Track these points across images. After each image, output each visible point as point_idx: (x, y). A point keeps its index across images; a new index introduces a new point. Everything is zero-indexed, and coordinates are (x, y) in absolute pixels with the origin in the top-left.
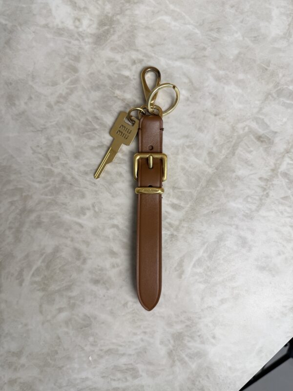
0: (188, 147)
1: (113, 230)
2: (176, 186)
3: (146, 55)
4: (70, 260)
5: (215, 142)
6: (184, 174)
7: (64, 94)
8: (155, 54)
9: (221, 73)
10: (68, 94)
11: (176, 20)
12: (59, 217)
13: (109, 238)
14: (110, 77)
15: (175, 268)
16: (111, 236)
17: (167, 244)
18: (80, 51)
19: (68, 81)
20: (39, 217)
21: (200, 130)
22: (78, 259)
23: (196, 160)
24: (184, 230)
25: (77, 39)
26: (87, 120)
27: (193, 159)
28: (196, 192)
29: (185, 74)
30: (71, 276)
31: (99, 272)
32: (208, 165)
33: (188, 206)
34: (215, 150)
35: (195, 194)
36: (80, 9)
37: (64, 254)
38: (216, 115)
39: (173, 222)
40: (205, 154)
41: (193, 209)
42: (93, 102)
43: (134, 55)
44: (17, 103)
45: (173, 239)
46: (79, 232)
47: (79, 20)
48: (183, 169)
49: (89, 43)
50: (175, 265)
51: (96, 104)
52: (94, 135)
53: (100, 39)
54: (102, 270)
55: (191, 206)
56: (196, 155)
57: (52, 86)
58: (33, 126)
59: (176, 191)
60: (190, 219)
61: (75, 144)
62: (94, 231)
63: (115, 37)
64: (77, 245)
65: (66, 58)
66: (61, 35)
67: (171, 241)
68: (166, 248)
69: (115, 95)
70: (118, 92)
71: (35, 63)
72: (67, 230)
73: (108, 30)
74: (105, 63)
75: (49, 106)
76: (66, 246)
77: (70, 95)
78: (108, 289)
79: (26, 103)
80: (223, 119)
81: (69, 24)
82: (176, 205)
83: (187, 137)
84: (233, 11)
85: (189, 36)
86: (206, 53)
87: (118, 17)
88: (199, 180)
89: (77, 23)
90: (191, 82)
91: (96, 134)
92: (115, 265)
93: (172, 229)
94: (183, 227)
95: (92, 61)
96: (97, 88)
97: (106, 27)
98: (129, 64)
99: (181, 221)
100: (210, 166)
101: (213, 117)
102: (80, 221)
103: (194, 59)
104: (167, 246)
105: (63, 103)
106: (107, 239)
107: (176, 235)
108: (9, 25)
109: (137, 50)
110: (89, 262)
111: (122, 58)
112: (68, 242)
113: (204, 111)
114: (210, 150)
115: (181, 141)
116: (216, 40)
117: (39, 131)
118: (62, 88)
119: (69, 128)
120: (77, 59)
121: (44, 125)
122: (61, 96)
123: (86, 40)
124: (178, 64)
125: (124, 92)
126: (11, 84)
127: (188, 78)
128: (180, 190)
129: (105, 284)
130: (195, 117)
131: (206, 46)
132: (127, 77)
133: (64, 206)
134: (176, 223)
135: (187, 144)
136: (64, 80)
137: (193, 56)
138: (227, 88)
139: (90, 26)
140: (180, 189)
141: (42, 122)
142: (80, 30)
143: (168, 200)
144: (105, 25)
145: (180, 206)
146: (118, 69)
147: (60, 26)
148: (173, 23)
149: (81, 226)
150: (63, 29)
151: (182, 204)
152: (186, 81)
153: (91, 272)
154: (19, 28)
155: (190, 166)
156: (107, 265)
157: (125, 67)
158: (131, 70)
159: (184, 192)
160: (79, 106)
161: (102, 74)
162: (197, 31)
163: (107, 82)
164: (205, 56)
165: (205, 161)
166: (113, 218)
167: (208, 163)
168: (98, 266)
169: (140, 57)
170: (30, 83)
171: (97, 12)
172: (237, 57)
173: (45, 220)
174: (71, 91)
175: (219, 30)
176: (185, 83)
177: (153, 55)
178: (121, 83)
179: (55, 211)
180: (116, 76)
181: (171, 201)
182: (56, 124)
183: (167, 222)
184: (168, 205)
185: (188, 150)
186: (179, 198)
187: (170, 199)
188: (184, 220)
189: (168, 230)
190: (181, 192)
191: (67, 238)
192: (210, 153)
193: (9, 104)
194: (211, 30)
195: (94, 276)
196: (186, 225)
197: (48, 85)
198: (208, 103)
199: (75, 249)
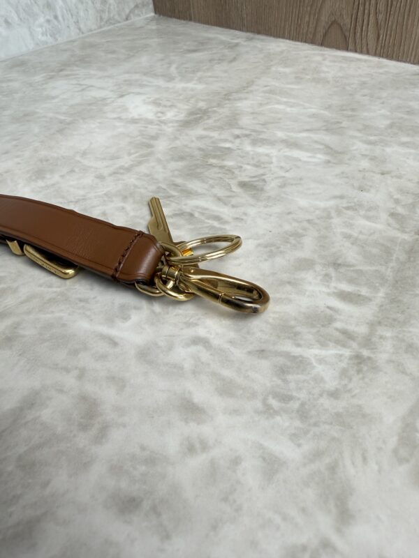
0: (348, 208)
1: (193, 349)
2: (339, 262)
3: (255, 131)
4: (59, 430)
5: (397, 201)
6: (352, 244)
7: (126, 165)
8: (268, 129)
9: (372, 138)
10: (132, 166)
11: (291, 107)
12: (64, 325)
13: (182, 368)
14: (200, 149)
15: (395, 451)
16: (188, 365)
17: (350, 380)
18: (159, 132)
19: (137, 155)
20: (16, 326)
21: (362, 189)
22: (84, 427)
23: (368, 223)
24: (388, 346)
25: (157, 124)
26: (159, 188)
27: (363, 222)
28: (389, 270)
29: (316, 142)
30: (46, 484)
31: (143, 468)
32: (398, 229)
33: (381, 294)
34: (400, 210)
35: (389, 273)
36: (165, 106)
37: (46, 414)
38: (383, 174)
39: (351, 328)
40: (384, 216)
41: (394, 300)
42: (172, 171)
43: (237, 132)
44: (48, 176)
45: (365, 368)
46: (103, 357)
47: (162, 113)
48: (348, 237)
49: (173, 127)
50: (393, 441)
51: (176, 173)
52: (168, 202)
53: (189, 123)
54: (151, 460)
55: (387, 294)
56: (368, 218)
57: (111, 160)
58: (63, 197)
59: (342, 270)
60: (394, 320)
61: (132, 214)
62: (145, 355)
63: (210, 121)
64: (90, 388)
65: (139, 138)
66: (136, 123)
67: (359, 372)
68: (350, 391)
69: (209, 163)
70: (212, 161)
71: (91, 143)
72: (75, 352)
73: (201, 118)
74: (194, 139)
75: (101, 177)
76: (61, 391)
77: (137, 166)
78: (167, 537)
79: (62, 176)
80: (399, 177)
81: (150, 116)
82: (349, 293)
83: (342, 197)
84: (367, 98)
85: (313, 116)
86: (342, 125)
87: (215, 109)
88: (388, 251)
89: (160, 115)
90: (328, 147)
91: (171, 201)
92: (198, 446)
93: (354, 345)
94: (381, 337)
95: (176, 138)
96: (182, 158)
97: (198, 116)
98: (230, 138)
99: (373, 325)
100: (404, 232)
101: (379, 176)
102: (113, 332)
103: (327, 130)
104: (351, 386)
105: (122, 174)
106: (176, 371)
107: (369, 358)
108: (69, 119)
109: (242, 128)
110: (116, 435)
111: (220, 134)
112: (70, 381)
113: (360, 171)
114: (392, 211)
115: (332, 203)
116: (352, 116)
117: (71, 202)
118: (126, 161)
119: (125, 198)
120: (155, 138)
121: (84, 196)
122: (122, 167)
123: (171, 125)
124: (305, 135)
125: (223, 160)
126: (47, 160)
127: (322, 144)
128: (352, 269)
129: (159, 515)
130: (347, 177)
131: (340, 121)
132: (229, 149)
133: (82, 304)
134: (363, 330)
135: (344, 205)
136: (130, 154)
137: (324, 128)
138: (388, 150)
139: (175, 116)
140: (349, 266)
141: (81, 192)
142: (164, 118)
143: (328, 286)
144: (196, 114)
145: (359, 295)
146: (213, 142)
147: (137, 117)
148: (288, 109)
149: (113, 342)
150: (141, 119)
151: (364, 291)
152: (321, 147)
153: (116, 469)
154: (81, 121)
155: (361, 232)
156: (172, 443)
157: (226, 141)
158: (233, 143)
159: (361, 271)
160: (148, 176)
161: (190, 148)
162: (322, 112)
163: (197, 153)
164: (341, 128)
165: (389, 225)
166: (196, 325)
167: (397, 226)
168: (143, 448)
169: (247, 132)
170: (78, 158)
171: (186, 107)
172: (391, 126)
173: (28, 332)
174: (140, 163)
175: (353, 110)
176: (319, 149)
177: (265, 130)
178: (219, 153)
179: (57, 315)
180: (211, 148)
181: (335, 288)
182: (106, 194)
183: (337, 329)
184: (329, 294)
185: (350, 213)
186: (351, 281)
187: (333, 284)
188: (379, 323)
189: (344, 346)
190: (357, 271)
191: (67, 370)
192: (393, 215)
193: (34, 178)
194: (344, 110)
195: (124, 484)
196: (389, 334)
197: (104, 159)
198: (365, 164)
199: (84, 398)
